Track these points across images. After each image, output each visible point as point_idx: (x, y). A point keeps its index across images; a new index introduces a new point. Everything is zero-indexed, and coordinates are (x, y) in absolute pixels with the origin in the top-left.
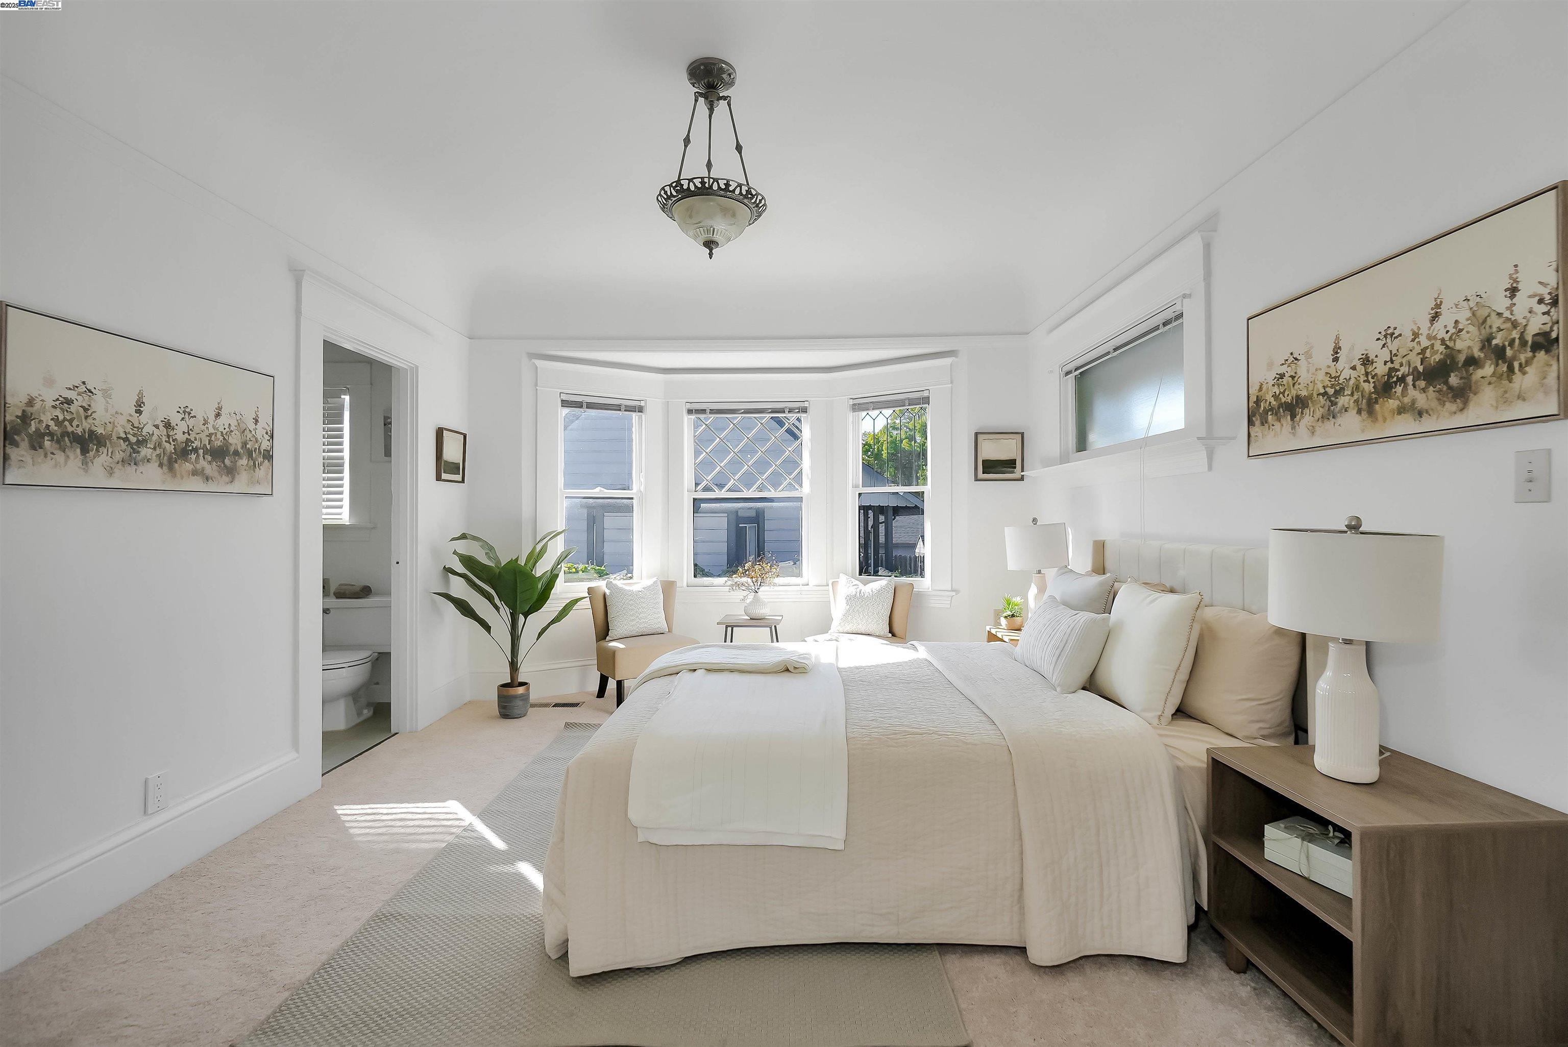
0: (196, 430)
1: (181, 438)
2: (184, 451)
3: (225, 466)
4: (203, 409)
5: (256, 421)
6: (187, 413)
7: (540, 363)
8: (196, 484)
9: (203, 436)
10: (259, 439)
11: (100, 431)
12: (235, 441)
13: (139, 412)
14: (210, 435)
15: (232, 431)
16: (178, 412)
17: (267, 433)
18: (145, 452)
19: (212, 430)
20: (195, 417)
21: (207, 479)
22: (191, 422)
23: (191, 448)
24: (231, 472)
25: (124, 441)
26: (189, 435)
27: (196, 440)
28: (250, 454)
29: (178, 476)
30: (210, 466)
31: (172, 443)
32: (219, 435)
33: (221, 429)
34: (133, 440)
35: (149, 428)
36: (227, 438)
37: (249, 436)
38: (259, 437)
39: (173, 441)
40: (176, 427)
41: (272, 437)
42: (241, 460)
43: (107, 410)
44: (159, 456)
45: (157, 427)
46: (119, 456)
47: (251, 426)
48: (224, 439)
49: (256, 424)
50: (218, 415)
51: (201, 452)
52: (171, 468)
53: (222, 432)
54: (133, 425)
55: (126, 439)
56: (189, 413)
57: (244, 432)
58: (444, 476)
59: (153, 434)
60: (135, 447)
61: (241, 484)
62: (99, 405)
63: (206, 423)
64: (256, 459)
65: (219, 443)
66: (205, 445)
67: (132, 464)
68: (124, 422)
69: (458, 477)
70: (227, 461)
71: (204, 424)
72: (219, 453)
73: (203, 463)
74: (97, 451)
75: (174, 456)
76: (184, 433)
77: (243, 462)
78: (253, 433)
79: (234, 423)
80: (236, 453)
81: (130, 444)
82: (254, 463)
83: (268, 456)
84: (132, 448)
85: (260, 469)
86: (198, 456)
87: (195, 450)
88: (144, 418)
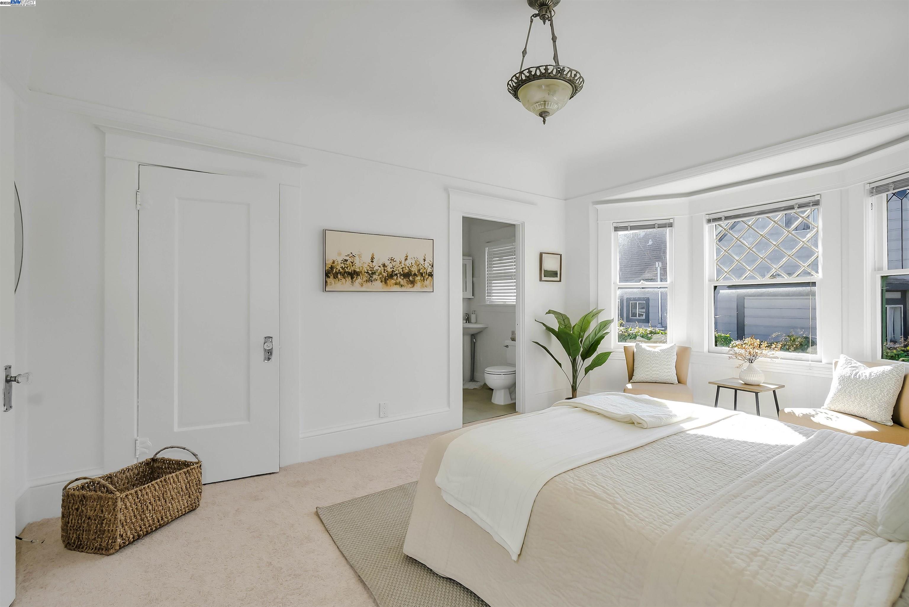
0: (396, 266)
1: (390, 270)
2: (391, 276)
3: (410, 280)
4: (399, 257)
5: (425, 260)
6: (392, 260)
7: (599, 207)
8: (397, 288)
9: (399, 269)
10: (426, 268)
11: (358, 270)
12: (414, 270)
13: (372, 262)
14: (403, 268)
15: (413, 266)
16: (388, 260)
17: (430, 265)
18: (375, 277)
19: (403, 266)
20: (396, 261)
21: (402, 286)
22: (394, 264)
23: (394, 274)
24: (413, 283)
25: (367, 273)
26: (393, 268)
27: (396, 270)
28: (422, 274)
29: (389, 285)
30: (403, 281)
31: (386, 272)
32: (407, 268)
33: (408, 265)
34: (370, 272)
35: (376, 268)
36: (410, 269)
37: (421, 267)
38: (426, 266)
39: (387, 271)
40: (387, 266)
41: (433, 266)
42: (417, 277)
43: (360, 262)
44: (380, 278)
45: (380, 267)
46: (365, 279)
47: (422, 262)
48: (409, 269)
49: (424, 261)
50: (406, 259)
51: (399, 275)
52: (386, 283)
53: (408, 267)
54: (370, 267)
55: (367, 272)
56: (393, 260)
57: (418, 265)
58: (544, 278)
59: (378, 270)
60: (371, 275)
61: (418, 286)
62: (357, 261)
63: (400, 263)
64: (425, 276)
65: (407, 271)
66: (400, 272)
67: (370, 282)
68: (367, 266)
69: (558, 279)
70: (411, 278)
71: (400, 264)
72: (407, 275)
73: (399, 280)
74: (357, 277)
75: (387, 278)
76: (391, 268)
77: (419, 278)
78: (423, 265)
79: (414, 262)
80: (415, 275)
81: (369, 274)
82: (424, 279)
83: (431, 275)
84: (370, 276)
85: (427, 281)
86: (398, 277)
87: (396, 275)
88: (374, 264)
